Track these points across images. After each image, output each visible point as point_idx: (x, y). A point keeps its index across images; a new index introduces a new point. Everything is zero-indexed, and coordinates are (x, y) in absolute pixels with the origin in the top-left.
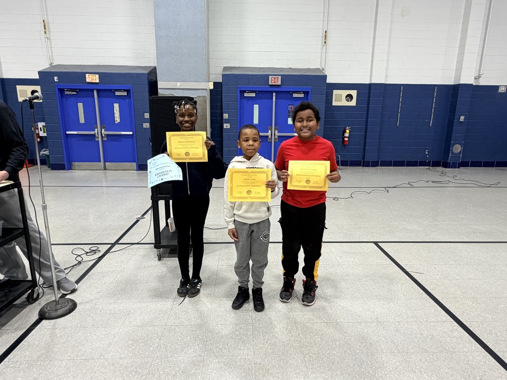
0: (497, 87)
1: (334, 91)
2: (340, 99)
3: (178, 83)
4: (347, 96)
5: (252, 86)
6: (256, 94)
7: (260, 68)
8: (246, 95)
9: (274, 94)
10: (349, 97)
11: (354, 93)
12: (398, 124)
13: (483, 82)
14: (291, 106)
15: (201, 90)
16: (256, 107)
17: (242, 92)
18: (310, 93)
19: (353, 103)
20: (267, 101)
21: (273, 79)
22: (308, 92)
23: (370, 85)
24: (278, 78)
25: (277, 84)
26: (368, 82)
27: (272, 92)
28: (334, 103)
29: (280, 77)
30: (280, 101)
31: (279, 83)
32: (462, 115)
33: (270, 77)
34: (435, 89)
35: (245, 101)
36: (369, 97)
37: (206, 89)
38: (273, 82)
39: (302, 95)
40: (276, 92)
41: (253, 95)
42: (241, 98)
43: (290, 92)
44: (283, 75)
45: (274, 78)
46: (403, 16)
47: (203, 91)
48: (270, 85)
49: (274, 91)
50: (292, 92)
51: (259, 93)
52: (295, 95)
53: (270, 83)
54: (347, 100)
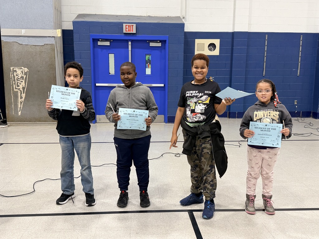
1: (196, 40)
2: (202, 47)
3: (23, 30)
4: (209, 46)
5: (105, 35)
6: (110, 42)
7: (117, 16)
8: (100, 43)
9: (130, 43)
10: (212, 46)
11: (217, 42)
12: (264, 74)
14: (148, 56)
15: (48, 38)
16: (112, 57)
17: (95, 41)
18: (167, 42)
19: (216, 52)
20: (123, 50)
21: (127, 27)
22: (165, 41)
23: (233, 33)
24: (133, 26)
25: (132, 32)
26: (231, 30)
27: (127, 41)
29: (135, 25)
30: (137, 51)
31: (134, 32)
33: (124, 25)
34: (300, 37)
35: (99, 50)
36: (233, 46)
37: (54, 37)
38: (127, 30)
39: (159, 45)
40: (132, 41)
41: (108, 43)
42: (94, 47)
43: (146, 41)
44: (138, 23)
45: (129, 26)
47: (50, 38)
48: (125, 33)
49: (130, 40)
50: (149, 40)
51: (114, 41)
52: (152, 44)
53: (124, 32)
54: (210, 50)
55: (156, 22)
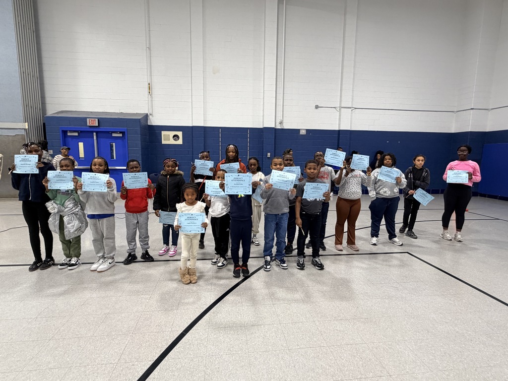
0: (299, 130)
1: (162, 132)
2: (168, 138)
4: (174, 136)
5: (72, 127)
6: (79, 133)
8: (69, 134)
9: (95, 134)
10: (176, 137)
11: (180, 134)
13: (286, 126)
15: (18, 130)
16: (81, 145)
17: (65, 132)
18: (127, 133)
19: (180, 142)
20: (89, 140)
21: (91, 121)
22: (125, 132)
23: (193, 127)
24: (95, 120)
25: (94, 125)
27: (92, 132)
28: (164, 142)
29: (97, 120)
30: (102, 140)
31: (97, 125)
32: (269, 152)
33: (88, 119)
34: (248, 131)
35: (70, 139)
36: (192, 137)
37: (24, 129)
38: (91, 123)
39: (121, 135)
40: (97, 133)
41: (76, 134)
42: (65, 137)
43: (108, 132)
44: (100, 118)
46: (214, 73)
47: (21, 130)
48: (89, 126)
49: (95, 132)
50: (111, 132)
51: (81, 132)
52: (114, 135)
53: (88, 124)
54: (175, 140)
55: (116, 117)
